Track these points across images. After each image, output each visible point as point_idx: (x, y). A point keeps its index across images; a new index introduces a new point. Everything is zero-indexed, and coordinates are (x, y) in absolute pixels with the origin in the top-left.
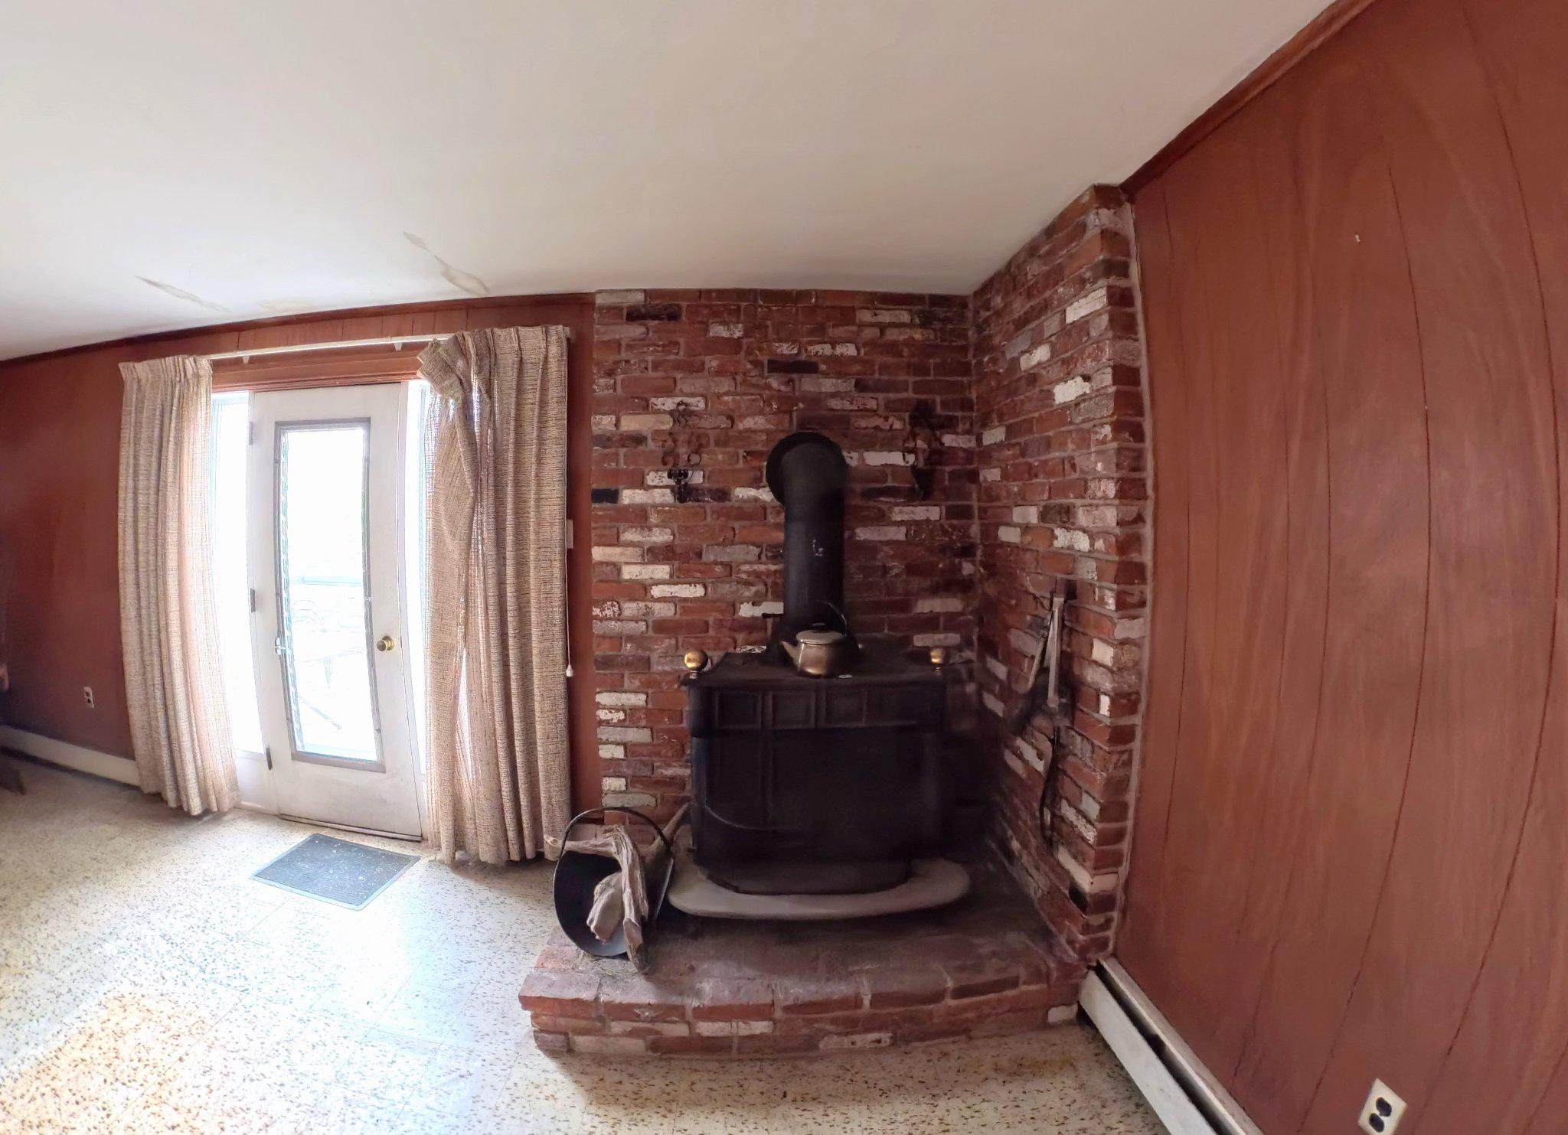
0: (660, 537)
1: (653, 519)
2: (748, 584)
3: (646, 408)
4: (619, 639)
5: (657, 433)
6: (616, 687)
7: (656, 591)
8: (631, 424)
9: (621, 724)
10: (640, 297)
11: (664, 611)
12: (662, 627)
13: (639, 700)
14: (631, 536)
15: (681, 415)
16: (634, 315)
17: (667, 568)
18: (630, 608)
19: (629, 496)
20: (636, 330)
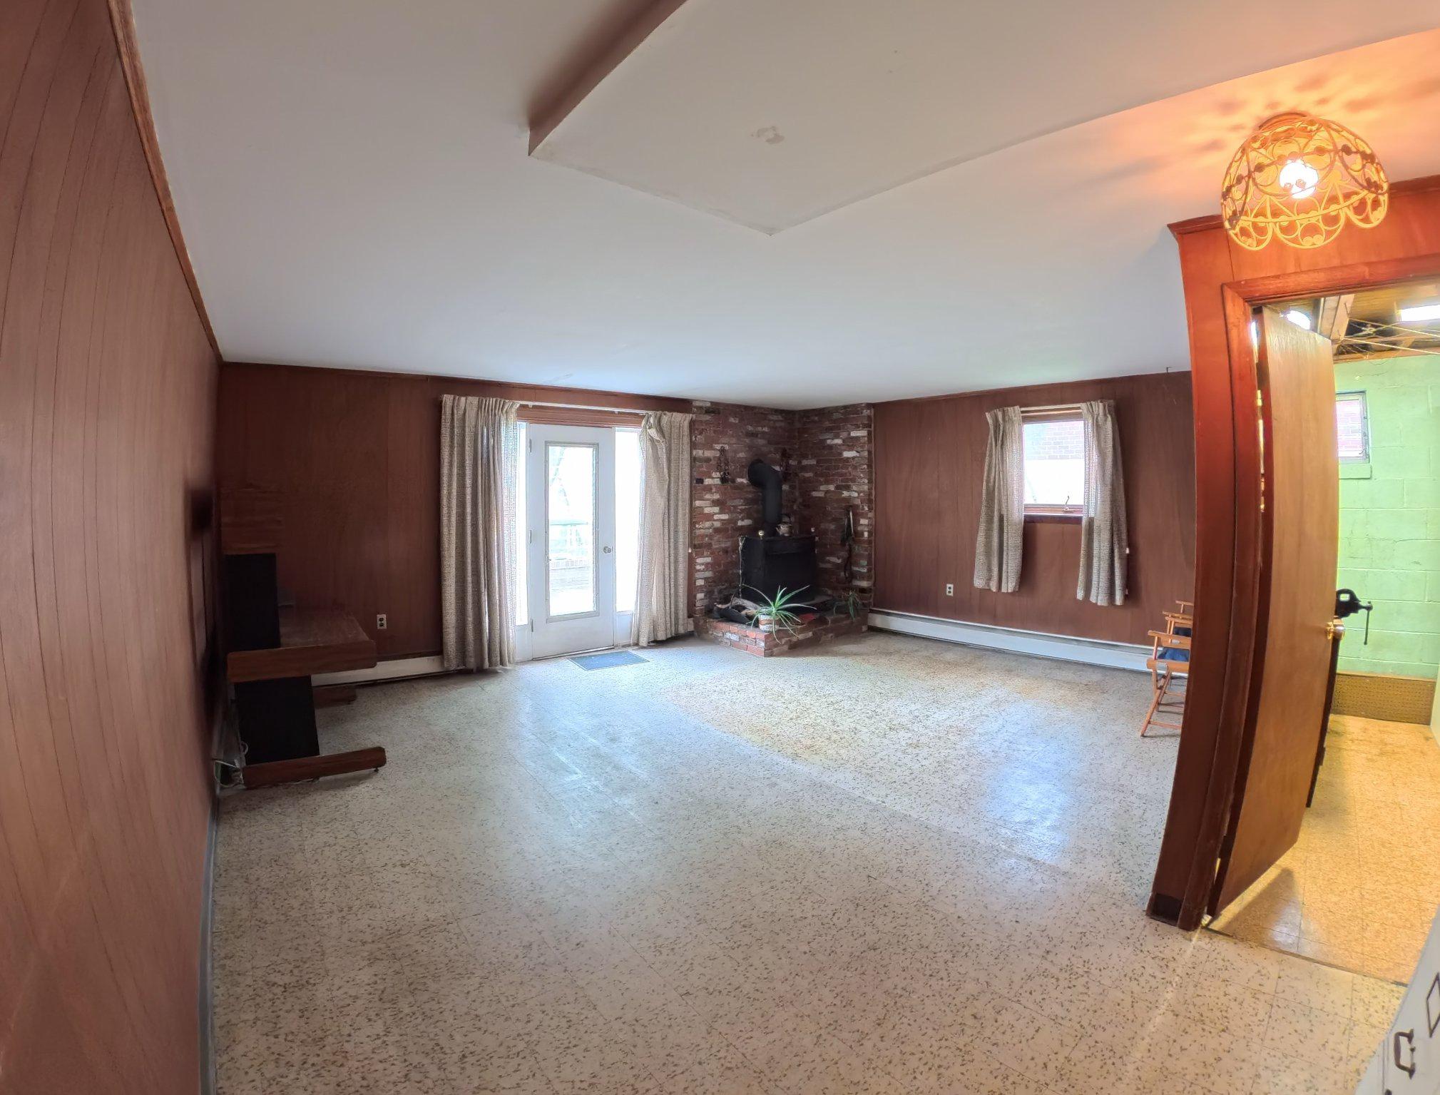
0: (717, 496)
1: (714, 490)
2: (740, 513)
3: (712, 448)
4: (703, 536)
5: (714, 457)
6: (702, 556)
7: (716, 517)
8: (708, 454)
9: (703, 571)
10: (709, 405)
11: (717, 524)
12: (717, 530)
13: (709, 560)
14: (708, 496)
15: (722, 451)
16: (708, 411)
17: (718, 508)
18: (708, 524)
19: (707, 481)
20: (707, 417)
